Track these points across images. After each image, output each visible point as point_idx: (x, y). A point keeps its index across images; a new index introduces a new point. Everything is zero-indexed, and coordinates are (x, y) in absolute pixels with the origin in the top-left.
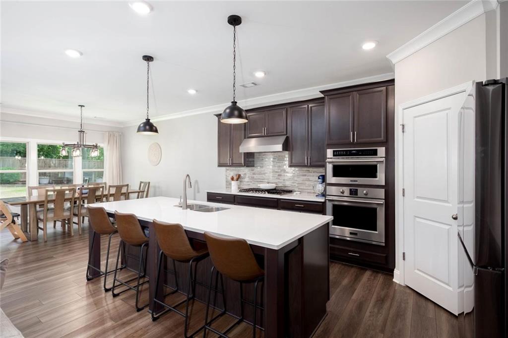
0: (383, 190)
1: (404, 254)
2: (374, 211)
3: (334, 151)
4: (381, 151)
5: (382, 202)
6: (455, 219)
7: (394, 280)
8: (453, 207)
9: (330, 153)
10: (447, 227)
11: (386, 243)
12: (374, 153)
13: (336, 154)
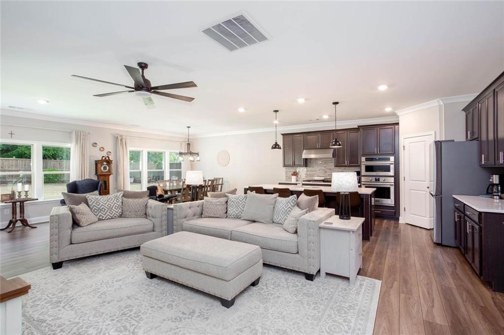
0: (393, 178)
1: (405, 208)
2: (389, 189)
3: (366, 158)
4: (392, 158)
5: (393, 184)
6: (428, 188)
7: (399, 222)
8: (427, 184)
9: (363, 159)
10: (425, 192)
11: (395, 204)
12: (389, 159)
13: (367, 160)
